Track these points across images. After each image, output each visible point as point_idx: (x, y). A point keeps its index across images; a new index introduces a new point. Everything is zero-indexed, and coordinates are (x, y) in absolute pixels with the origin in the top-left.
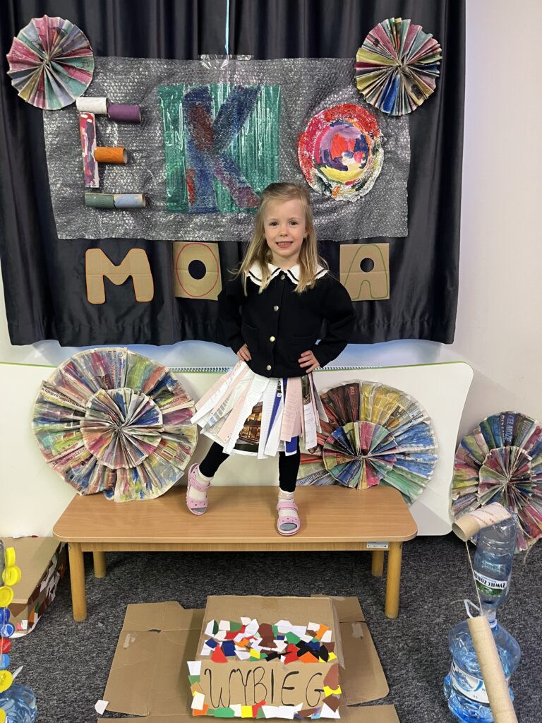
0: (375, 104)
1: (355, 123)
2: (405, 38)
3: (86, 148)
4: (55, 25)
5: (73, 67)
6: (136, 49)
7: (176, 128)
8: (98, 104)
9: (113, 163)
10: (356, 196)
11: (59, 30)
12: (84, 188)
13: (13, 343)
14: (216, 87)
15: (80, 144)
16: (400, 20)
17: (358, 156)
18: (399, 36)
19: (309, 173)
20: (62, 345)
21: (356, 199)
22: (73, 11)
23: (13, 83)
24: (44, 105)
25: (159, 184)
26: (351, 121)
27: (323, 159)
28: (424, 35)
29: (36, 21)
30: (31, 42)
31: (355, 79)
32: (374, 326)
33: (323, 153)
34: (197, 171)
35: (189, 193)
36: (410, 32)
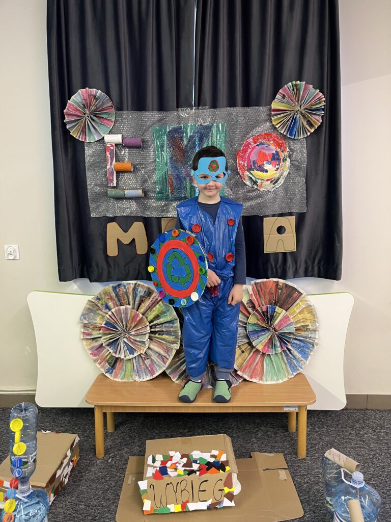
0: (284, 132)
1: (272, 144)
2: (302, 93)
3: (109, 163)
4: (92, 93)
5: (103, 118)
6: (140, 106)
7: (163, 150)
8: (117, 138)
9: (124, 172)
10: (273, 187)
11: (95, 97)
12: (107, 186)
13: (60, 281)
14: (187, 126)
15: (106, 161)
16: (298, 82)
17: (274, 164)
18: (298, 92)
19: (243, 174)
20: (91, 282)
21: (273, 190)
22: (102, 84)
23: (67, 128)
24: (85, 139)
25: (152, 183)
26: (269, 143)
27: (252, 165)
28: (314, 90)
29: (82, 91)
30: (78, 103)
31: (271, 119)
32: (286, 268)
33: (252, 162)
34: (174, 175)
35: (170, 188)
36: (305, 89)
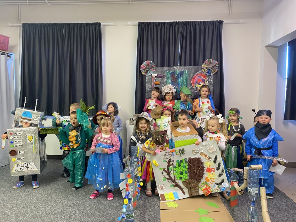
0: (206, 73)
1: (202, 77)
4: (149, 62)
5: (152, 69)
6: (163, 65)
7: (169, 78)
8: (156, 75)
14: (177, 71)
15: (152, 81)
16: (210, 59)
17: (203, 82)
18: (210, 62)
19: (193, 86)
22: (152, 60)
23: (141, 71)
24: (146, 75)
28: (215, 61)
29: (146, 61)
30: (145, 65)
31: (202, 69)
33: (196, 82)
36: (212, 61)
